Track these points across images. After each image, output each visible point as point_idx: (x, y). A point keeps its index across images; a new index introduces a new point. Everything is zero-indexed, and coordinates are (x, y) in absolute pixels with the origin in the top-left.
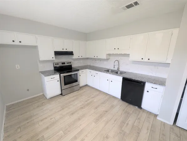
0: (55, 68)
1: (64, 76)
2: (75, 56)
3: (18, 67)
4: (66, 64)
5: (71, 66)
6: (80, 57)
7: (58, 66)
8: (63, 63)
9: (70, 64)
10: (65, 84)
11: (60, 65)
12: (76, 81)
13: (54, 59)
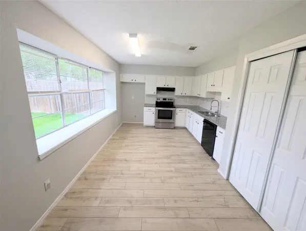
0: (157, 102)
1: (159, 110)
2: (177, 93)
3: (133, 98)
4: (167, 100)
5: (172, 103)
6: (184, 95)
7: (159, 101)
8: (164, 99)
9: (171, 101)
10: (159, 118)
11: (161, 100)
12: (171, 118)
13: (155, 94)
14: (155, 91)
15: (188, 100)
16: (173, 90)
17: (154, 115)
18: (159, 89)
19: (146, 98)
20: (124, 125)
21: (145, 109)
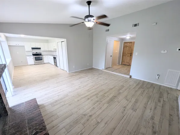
0: (33, 54)
1: (35, 57)
2: (42, 49)
3: (18, 53)
4: (38, 53)
6: (45, 50)
8: (36, 53)
9: (40, 53)
10: (36, 60)
12: (42, 60)
13: (31, 50)
14: (31, 49)
15: (47, 52)
16: (40, 48)
17: (33, 59)
18: (33, 48)
19: (26, 53)
20: (15, 66)
21: (28, 57)
